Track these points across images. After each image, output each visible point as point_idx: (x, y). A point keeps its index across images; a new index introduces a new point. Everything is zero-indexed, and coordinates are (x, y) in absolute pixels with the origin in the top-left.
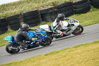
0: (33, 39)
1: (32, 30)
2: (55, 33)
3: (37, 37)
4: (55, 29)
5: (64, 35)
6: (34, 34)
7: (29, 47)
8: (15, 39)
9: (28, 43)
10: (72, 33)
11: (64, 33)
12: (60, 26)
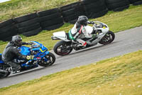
0: (29, 57)
1: (27, 44)
2: (74, 44)
3: (34, 54)
4: (75, 37)
5: (88, 46)
6: (29, 50)
7: (23, 69)
8: (3, 57)
9: (21, 63)
10: (99, 42)
11: (88, 42)
12: (82, 33)
